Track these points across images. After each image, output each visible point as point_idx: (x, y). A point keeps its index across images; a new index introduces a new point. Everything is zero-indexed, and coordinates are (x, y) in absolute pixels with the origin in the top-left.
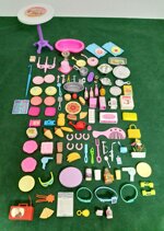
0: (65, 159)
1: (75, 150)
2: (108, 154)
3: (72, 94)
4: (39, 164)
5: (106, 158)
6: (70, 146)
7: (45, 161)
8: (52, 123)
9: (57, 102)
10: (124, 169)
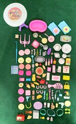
0: (35, 97)
1: (40, 94)
2: (54, 96)
3: (39, 63)
4: (25, 99)
5: (53, 98)
6: (38, 92)
7: (27, 98)
8: (29, 80)
9: (32, 67)
10: (59, 103)
